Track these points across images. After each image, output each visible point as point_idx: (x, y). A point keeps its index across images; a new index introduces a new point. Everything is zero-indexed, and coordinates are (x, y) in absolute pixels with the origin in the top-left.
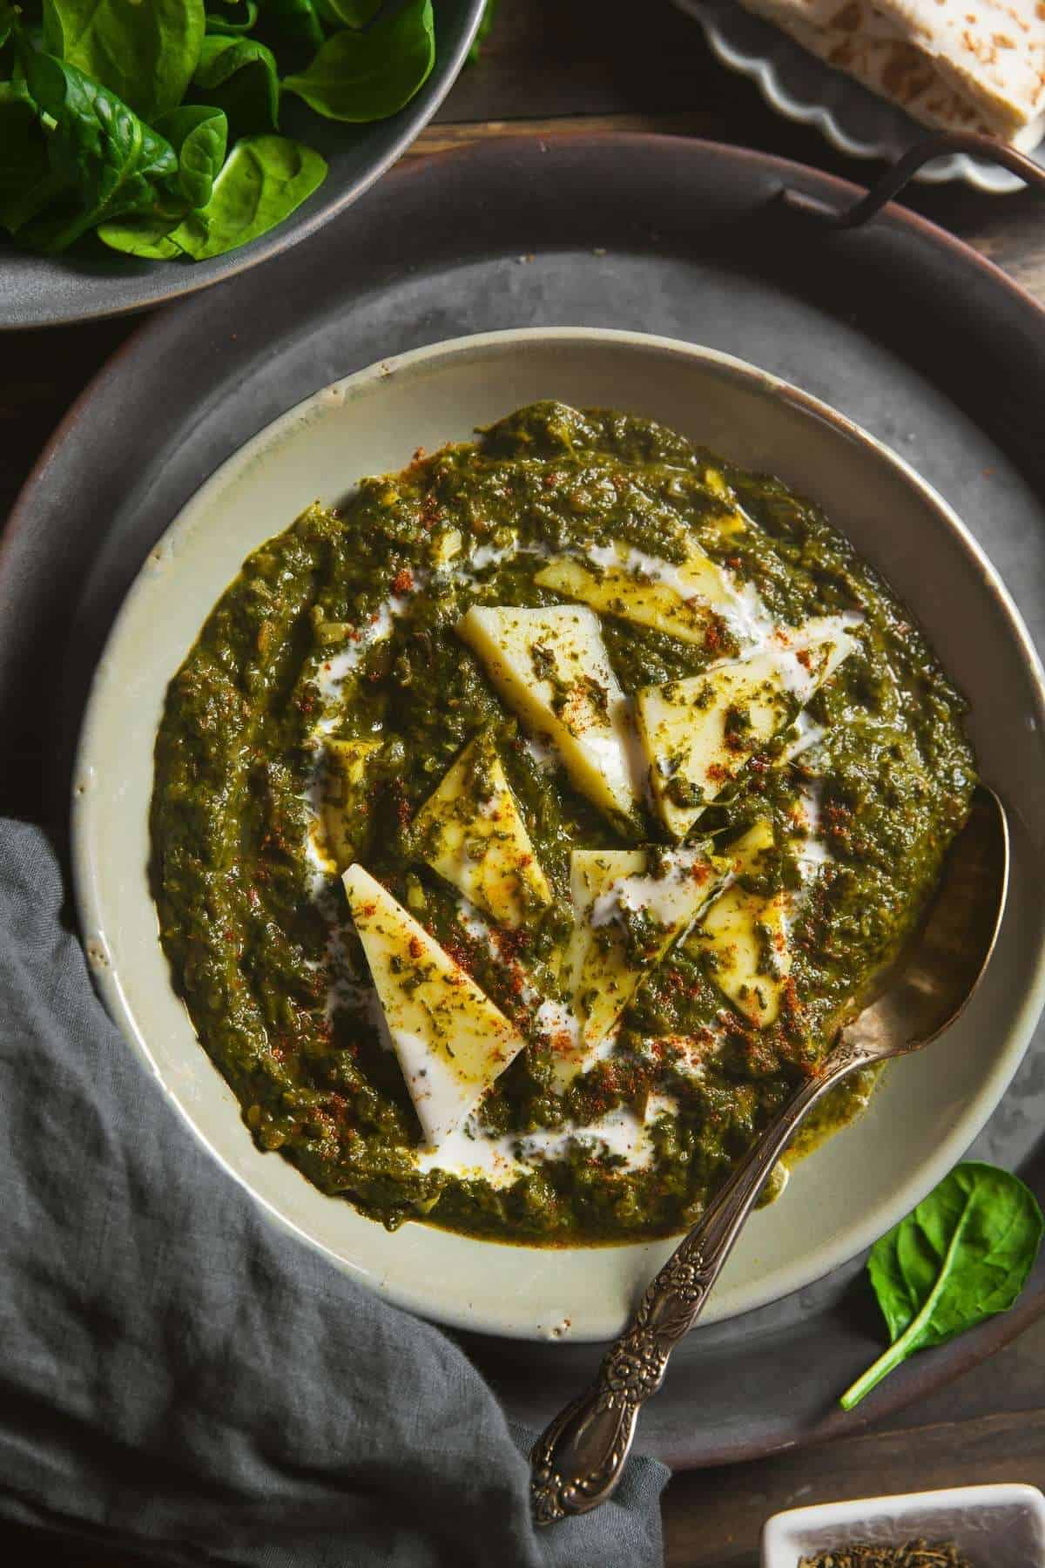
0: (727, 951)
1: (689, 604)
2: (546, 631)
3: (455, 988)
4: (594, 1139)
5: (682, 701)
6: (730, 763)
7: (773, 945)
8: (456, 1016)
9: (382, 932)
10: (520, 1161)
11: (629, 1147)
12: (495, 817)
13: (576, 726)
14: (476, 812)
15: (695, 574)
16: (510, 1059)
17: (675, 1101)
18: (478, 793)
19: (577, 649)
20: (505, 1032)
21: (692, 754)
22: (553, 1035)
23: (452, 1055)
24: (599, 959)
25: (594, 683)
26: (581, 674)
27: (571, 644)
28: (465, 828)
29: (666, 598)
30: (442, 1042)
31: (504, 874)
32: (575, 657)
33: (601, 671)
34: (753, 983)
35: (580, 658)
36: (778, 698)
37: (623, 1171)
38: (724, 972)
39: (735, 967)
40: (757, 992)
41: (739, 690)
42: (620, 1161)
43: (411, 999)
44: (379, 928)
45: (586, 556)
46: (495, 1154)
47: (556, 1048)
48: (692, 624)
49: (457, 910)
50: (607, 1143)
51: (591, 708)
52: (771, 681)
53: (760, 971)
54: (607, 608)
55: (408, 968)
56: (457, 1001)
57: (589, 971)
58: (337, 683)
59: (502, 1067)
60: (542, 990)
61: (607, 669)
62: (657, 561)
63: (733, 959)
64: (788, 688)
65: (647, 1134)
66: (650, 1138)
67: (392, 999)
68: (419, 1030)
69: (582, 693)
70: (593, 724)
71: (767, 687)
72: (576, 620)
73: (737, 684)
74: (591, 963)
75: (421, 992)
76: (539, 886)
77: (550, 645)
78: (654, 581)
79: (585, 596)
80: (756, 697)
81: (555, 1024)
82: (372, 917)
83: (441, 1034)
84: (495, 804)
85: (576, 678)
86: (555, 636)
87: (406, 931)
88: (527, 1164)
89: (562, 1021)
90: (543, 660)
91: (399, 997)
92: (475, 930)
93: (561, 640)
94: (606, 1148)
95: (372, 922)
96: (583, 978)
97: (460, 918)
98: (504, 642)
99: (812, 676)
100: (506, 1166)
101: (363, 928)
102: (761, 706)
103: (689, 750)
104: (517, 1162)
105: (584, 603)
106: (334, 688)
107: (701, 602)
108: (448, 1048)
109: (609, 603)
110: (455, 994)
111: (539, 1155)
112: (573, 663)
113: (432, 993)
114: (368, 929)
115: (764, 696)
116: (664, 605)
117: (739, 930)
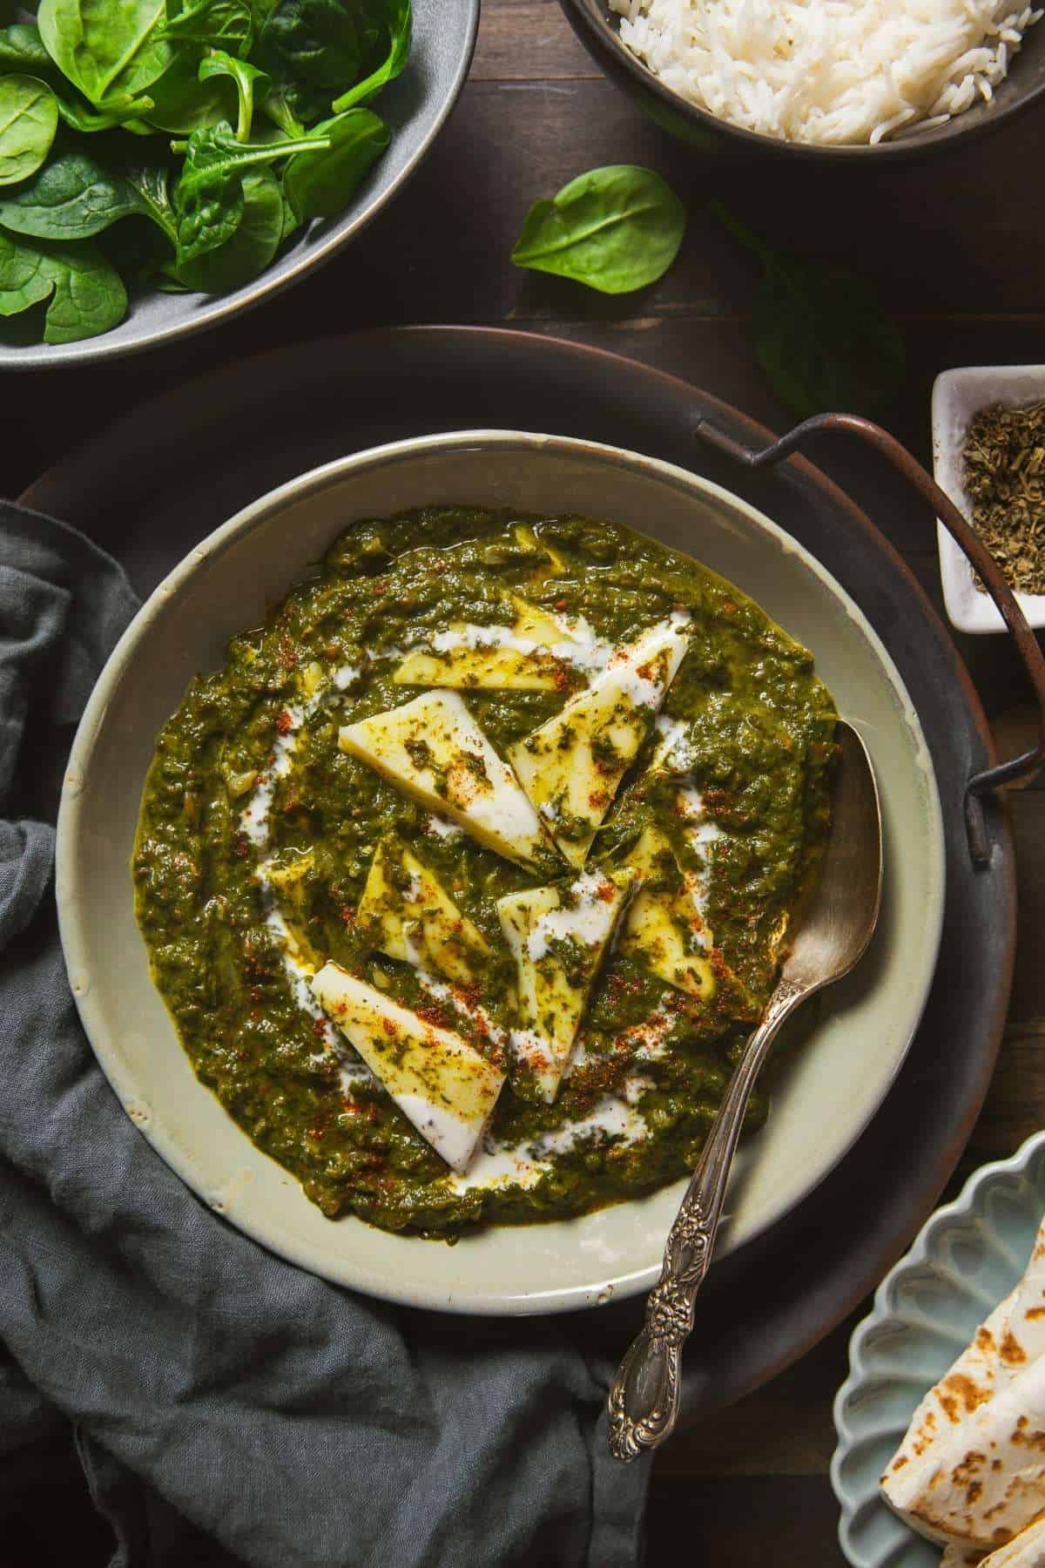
0: (655, 945)
1: (533, 657)
2: (416, 724)
3: (433, 1050)
4: (592, 1128)
5: (548, 749)
6: (607, 787)
7: (692, 927)
8: (442, 1070)
9: (358, 1023)
10: (538, 1161)
11: (623, 1125)
12: (420, 899)
13: (462, 799)
14: (403, 900)
15: (529, 628)
16: (497, 1092)
17: (649, 1078)
18: (399, 883)
19: (448, 730)
20: (485, 1073)
21: (570, 790)
22: (529, 1057)
23: (449, 1102)
24: (547, 986)
25: (471, 756)
26: (456, 751)
27: (441, 727)
28: (400, 915)
29: (511, 658)
30: (437, 1094)
31: (444, 943)
32: (448, 737)
33: (475, 742)
34: (684, 964)
35: (453, 736)
36: (633, 715)
37: (625, 1145)
38: (658, 962)
39: (665, 955)
40: (691, 971)
41: (595, 721)
42: (620, 1138)
43: (401, 1068)
44: (354, 1020)
45: (430, 646)
46: (515, 1161)
47: (536, 1067)
48: (540, 674)
49: (418, 980)
50: (604, 1128)
51: (472, 778)
52: (621, 702)
53: (688, 953)
54: (462, 685)
55: (389, 1045)
56: (438, 1060)
57: (543, 997)
58: (260, 824)
59: (493, 1100)
60: (506, 1027)
61: (480, 737)
62: (493, 629)
63: (662, 949)
64: (638, 702)
65: (635, 1111)
66: (639, 1113)
67: (385, 1072)
68: (415, 1090)
69: (462, 768)
70: (478, 791)
71: (619, 709)
72: (440, 704)
73: (591, 717)
74: (542, 991)
75: (407, 1060)
76: (476, 943)
77: (422, 736)
78: (497, 647)
79: (442, 680)
80: (612, 721)
81: (528, 1048)
82: (347, 1013)
83: (434, 1088)
84: (416, 889)
85: (454, 756)
86: (424, 725)
87: (377, 1015)
88: (544, 1161)
89: (533, 1043)
90: (419, 752)
91: (391, 1069)
92: (439, 992)
93: (431, 728)
94: (604, 1132)
95: (348, 1017)
96: (539, 1005)
97: (422, 986)
98: (378, 750)
99: (656, 685)
100: (527, 1168)
101: (343, 1024)
102: (619, 727)
103: (566, 788)
104: (536, 1162)
105: (443, 687)
106: (260, 828)
107: (542, 652)
108: (444, 1098)
109: (463, 680)
110: (434, 1054)
111: (552, 1153)
112: (446, 744)
113: (417, 1058)
114: (347, 1024)
115: (620, 718)
116: (512, 666)
117: (659, 924)
